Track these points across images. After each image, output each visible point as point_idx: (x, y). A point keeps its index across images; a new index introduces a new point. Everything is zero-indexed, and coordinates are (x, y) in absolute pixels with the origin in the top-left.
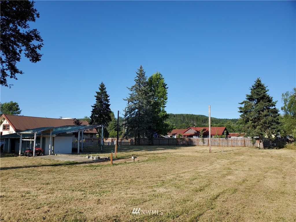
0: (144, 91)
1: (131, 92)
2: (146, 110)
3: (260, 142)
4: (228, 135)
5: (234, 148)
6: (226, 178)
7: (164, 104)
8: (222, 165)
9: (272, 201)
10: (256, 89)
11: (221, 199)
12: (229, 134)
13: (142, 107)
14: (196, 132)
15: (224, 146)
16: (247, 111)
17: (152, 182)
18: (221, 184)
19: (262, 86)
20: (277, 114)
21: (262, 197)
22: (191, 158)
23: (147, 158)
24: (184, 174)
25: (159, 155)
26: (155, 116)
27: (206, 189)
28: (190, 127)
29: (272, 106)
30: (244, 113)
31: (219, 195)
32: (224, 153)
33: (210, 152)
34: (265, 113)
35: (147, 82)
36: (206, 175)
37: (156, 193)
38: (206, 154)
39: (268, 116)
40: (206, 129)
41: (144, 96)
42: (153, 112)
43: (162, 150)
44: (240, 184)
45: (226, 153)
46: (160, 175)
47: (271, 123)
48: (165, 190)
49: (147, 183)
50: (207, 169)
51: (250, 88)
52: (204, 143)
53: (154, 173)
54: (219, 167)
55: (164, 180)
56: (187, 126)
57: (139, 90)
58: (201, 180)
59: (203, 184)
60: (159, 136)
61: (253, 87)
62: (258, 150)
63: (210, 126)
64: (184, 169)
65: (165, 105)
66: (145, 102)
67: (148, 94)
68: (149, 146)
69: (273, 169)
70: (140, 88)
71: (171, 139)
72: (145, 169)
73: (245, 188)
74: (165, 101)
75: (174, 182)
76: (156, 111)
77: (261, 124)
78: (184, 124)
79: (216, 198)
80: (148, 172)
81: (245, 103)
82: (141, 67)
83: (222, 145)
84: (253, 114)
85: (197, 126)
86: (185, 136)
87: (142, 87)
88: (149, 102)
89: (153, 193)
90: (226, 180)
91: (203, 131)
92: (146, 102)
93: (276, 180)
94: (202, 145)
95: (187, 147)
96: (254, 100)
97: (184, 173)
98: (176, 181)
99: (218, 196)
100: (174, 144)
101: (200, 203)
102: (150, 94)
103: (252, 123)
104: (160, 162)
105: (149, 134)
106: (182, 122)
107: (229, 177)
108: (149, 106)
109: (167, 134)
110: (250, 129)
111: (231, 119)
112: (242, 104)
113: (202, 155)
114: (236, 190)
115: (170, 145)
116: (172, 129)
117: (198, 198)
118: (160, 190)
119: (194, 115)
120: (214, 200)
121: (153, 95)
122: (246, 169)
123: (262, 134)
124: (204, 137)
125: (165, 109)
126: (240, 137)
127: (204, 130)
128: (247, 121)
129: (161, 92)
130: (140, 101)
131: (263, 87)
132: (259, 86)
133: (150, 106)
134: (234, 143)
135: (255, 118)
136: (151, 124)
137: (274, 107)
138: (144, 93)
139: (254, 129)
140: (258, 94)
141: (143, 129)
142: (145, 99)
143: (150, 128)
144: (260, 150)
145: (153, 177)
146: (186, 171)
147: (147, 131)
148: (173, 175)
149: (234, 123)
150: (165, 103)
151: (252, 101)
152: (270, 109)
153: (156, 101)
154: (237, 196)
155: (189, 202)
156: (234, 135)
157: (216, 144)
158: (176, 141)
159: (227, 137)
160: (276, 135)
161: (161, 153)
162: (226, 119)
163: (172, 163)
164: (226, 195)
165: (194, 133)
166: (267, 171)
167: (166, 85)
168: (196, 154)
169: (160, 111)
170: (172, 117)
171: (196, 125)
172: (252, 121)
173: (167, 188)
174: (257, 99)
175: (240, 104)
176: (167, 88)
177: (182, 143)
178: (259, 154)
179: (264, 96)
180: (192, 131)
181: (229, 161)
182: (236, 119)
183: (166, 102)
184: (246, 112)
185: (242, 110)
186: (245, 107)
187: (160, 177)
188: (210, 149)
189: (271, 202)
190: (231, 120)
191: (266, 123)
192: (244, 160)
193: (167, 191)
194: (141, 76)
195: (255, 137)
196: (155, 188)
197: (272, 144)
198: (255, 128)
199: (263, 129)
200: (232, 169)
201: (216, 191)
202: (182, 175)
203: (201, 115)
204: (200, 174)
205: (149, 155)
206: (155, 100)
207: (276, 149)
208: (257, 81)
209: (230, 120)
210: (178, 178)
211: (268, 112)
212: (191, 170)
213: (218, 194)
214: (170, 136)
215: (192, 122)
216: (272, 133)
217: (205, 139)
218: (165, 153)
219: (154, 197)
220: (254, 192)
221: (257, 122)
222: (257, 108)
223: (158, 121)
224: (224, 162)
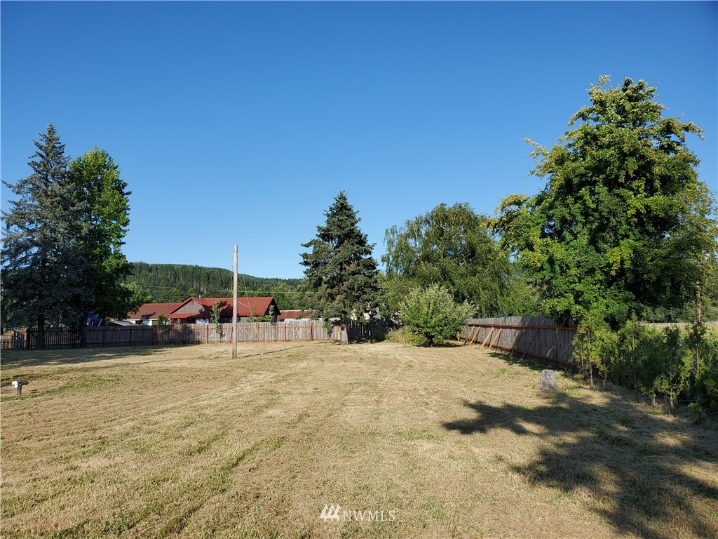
0: (61, 196)
1: (17, 198)
2: (66, 252)
3: (343, 329)
4: (279, 316)
5: (289, 345)
6: (264, 415)
7: (121, 237)
8: (258, 385)
9: (351, 454)
10: (337, 215)
11: (248, 466)
12: (280, 314)
13: (54, 241)
14: (204, 310)
15: (269, 341)
16: (319, 263)
17: (70, 446)
18: (250, 430)
19: (349, 210)
20: (374, 271)
21: (333, 448)
22: (185, 373)
23: (61, 384)
24: (162, 416)
25: (100, 373)
26: (92, 269)
27: (215, 446)
28: (190, 297)
29: (366, 254)
30: (313, 267)
31: (243, 456)
32: (265, 356)
33: (234, 356)
34: (352, 268)
35: (69, 172)
36: (219, 413)
37: (78, 474)
38: (224, 363)
39: (357, 274)
40: (226, 302)
41: (59, 211)
42: (86, 255)
43: (110, 358)
44: (292, 425)
45: (270, 357)
46: (95, 425)
47: (363, 290)
48: (106, 462)
49: (53, 450)
50: (221, 398)
51: (325, 213)
52: (222, 335)
53: (79, 422)
54: (250, 391)
55: (106, 435)
56: (182, 295)
57: (45, 192)
58: (205, 425)
59: (208, 435)
60: (104, 322)
61: (331, 209)
62: (338, 346)
63: (235, 295)
64: (164, 403)
65: (123, 240)
66: (62, 226)
67: (73, 205)
68: (73, 348)
69: (360, 384)
70: (47, 186)
71: (140, 327)
72: (54, 412)
73: (303, 433)
74: (123, 228)
75: (132, 438)
76: (95, 255)
77: (345, 291)
78: (174, 289)
79: (235, 465)
80: (61, 421)
81: (315, 244)
82: (51, 131)
83: (264, 338)
84: (330, 271)
85: (208, 296)
86: (176, 319)
87: (56, 187)
88: (74, 229)
89: (70, 473)
90: (262, 420)
91: (219, 307)
92: (66, 229)
93: (363, 407)
94: (216, 340)
95: (179, 347)
96: (332, 239)
97: (163, 412)
98: (141, 435)
99: (241, 458)
100: (145, 341)
101: (194, 483)
102: (80, 205)
103: (327, 287)
104: (100, 389)
105: (74, 317)
106: (171, 284)
107: (271, 412)
108: (73, 240)
109: (125, 317)
110: (323, 300)
111: (287, 279)
112: (307, 246)
113: (216, 364)
114: (282, 440)
115: (135, 345)
116: (140, 303)
117: (191, 472)
118: (91, 463)
119: (201, 268)
120: (228, 469)
121: (88, 211)
122: (310, 389)
123: (345, 313)
124: (221, 321)
125: (123, 250)
126: (303, 320)
127: (222, 304)
128: (318, 284)
129: (109, 202)
130: (45, 225)
131: (350, 213)
132: (342, 209)
133: (78, 239)
134: (290, 334)
135: (334, 278)
136: (79, 291)
137: (368, 256)
138: (59, 203)
139: (332, 302)
140: (339, 226)
141: (55, 304)
142: (64, 220)
143: (76, 301)
144: (340, 347)
145: (75, 431)
146: (169, 406)
147: (69, 308)
148: (133, 420)
149: (292, 289)
150: (122, 233)
151: (329, 241)
152: (361, 258)
153: (95, 227)
154: (282, 453)
155: (166, 485)
156: (290, 316)
157: (251, 337)
158: (152, 333)
159: (275, 321)
160: (373, 315)
161: (106, 367)
162: (277, 279)
163: (132, 390)
164: (259, 455)
165: (199, 313)
166: (349, 391)
167: (123, 188)
168: (199, 364)
169: (107, 253)
170: (144, 272)
171: (205, 292)
172: (326, 286)
173: (113, 454)
174: (339, 237)
175: (305, 246)
176: (129, 193)
177: (165, 337)
178: (338, 354)
179: (352, 231)
180: (194, 308)
181: (274, 374)
182: (297, 280)
183: (124, 231)
184: (316, 265)
185: (309, 260)
186: (315, 253)
187: (95, 430)
188: (235, 348)
189: (350, 457)
190: (287, 281)
191: (353, 289)
192: (307, 371)
193: (112, 463)
194: (51, 154)
195: (333, 319)
196: (77, 460)
197: (364, 333)
198: (333, 299)
199: (347, 302)
200: (279, 393)
201: (237, 448)
202: (157, 418)
203: (219, 267)
204: (203, 412)
205: (71, 375)
206: (92, 224)
207: (371, 342)
208: (340, 199)
209: (284, 281)
210: (145, 427)
211: (358, 265)
212: (181, 402)
213: (241, 454)
214: (135, 322)
215: (196, 285)
216: (365, 309)
217: (225, 325)
218: (117, 365)
219: (68, 486)
220: (319, 440)
221: (336, 288)
222: (337, 257)
223: (100, 283)
224: (265, 377)
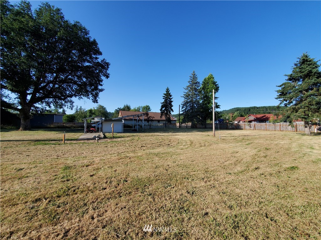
1: (186, 91)
14: (256, 118)
51: (293, 68)
52: (250, 127)
61: (296, 64)
81: (285, 84)
82: (194, 72)
86: (245, 121)
94: (248, 129)
112: (281, 86)
165: (253, 120)
175: (278, 86)
177: (231, 127)
180: (251, 118)
198: (297, 111)
208: (302, 57)
